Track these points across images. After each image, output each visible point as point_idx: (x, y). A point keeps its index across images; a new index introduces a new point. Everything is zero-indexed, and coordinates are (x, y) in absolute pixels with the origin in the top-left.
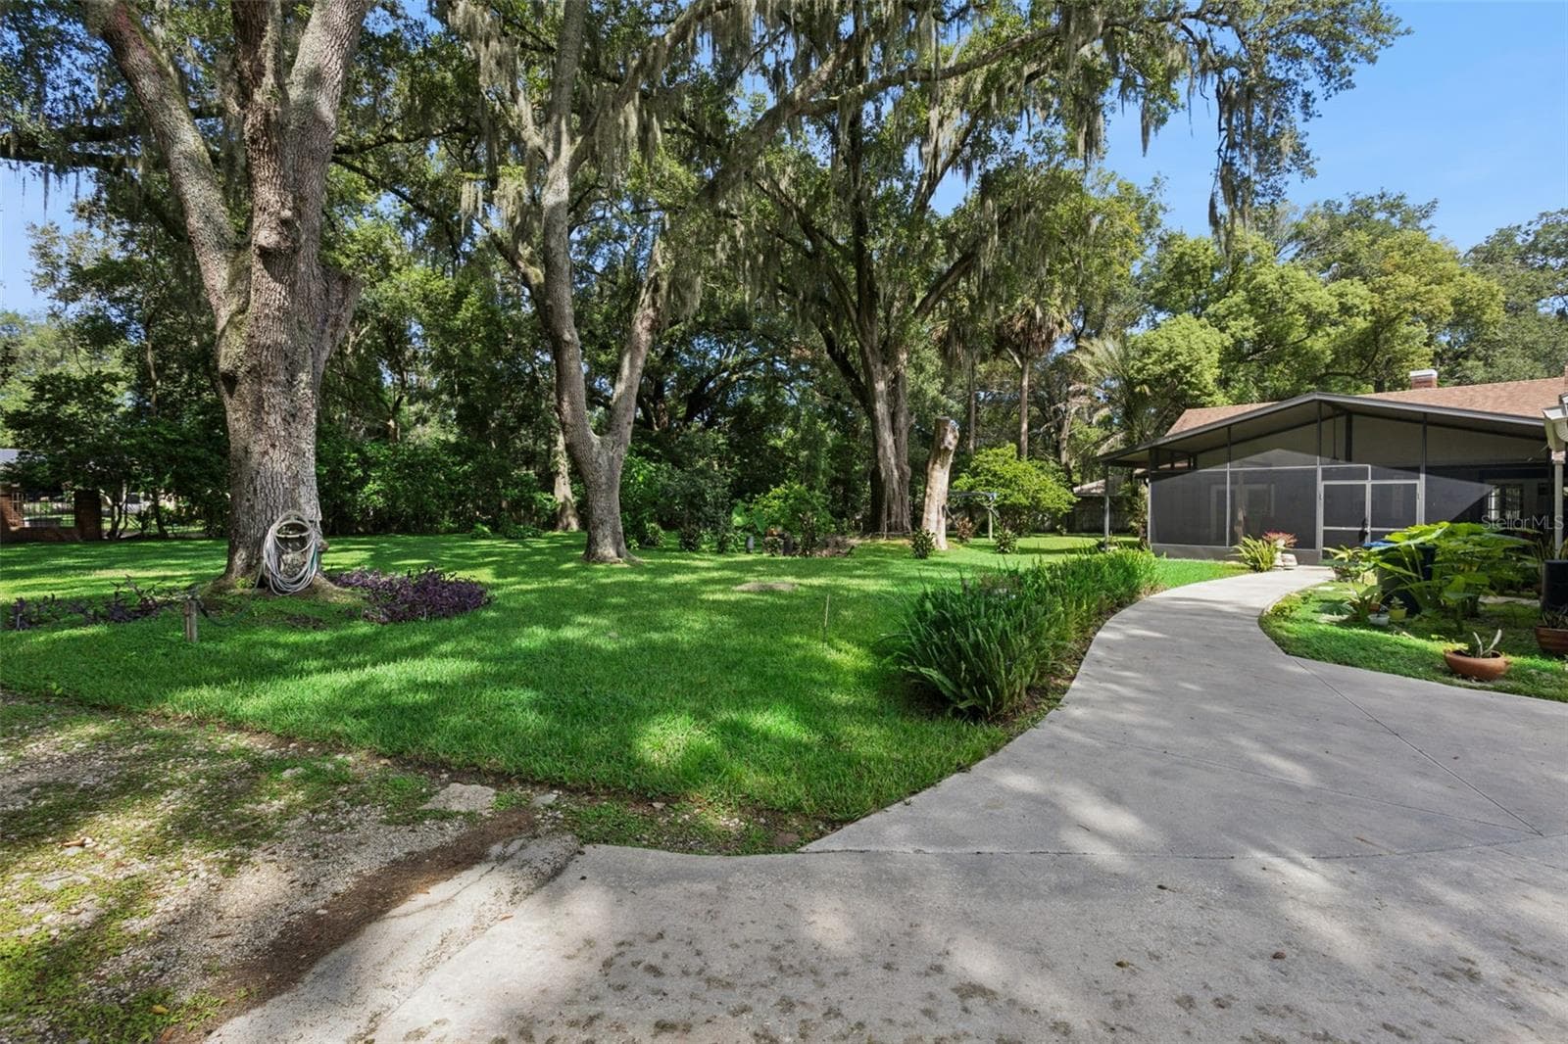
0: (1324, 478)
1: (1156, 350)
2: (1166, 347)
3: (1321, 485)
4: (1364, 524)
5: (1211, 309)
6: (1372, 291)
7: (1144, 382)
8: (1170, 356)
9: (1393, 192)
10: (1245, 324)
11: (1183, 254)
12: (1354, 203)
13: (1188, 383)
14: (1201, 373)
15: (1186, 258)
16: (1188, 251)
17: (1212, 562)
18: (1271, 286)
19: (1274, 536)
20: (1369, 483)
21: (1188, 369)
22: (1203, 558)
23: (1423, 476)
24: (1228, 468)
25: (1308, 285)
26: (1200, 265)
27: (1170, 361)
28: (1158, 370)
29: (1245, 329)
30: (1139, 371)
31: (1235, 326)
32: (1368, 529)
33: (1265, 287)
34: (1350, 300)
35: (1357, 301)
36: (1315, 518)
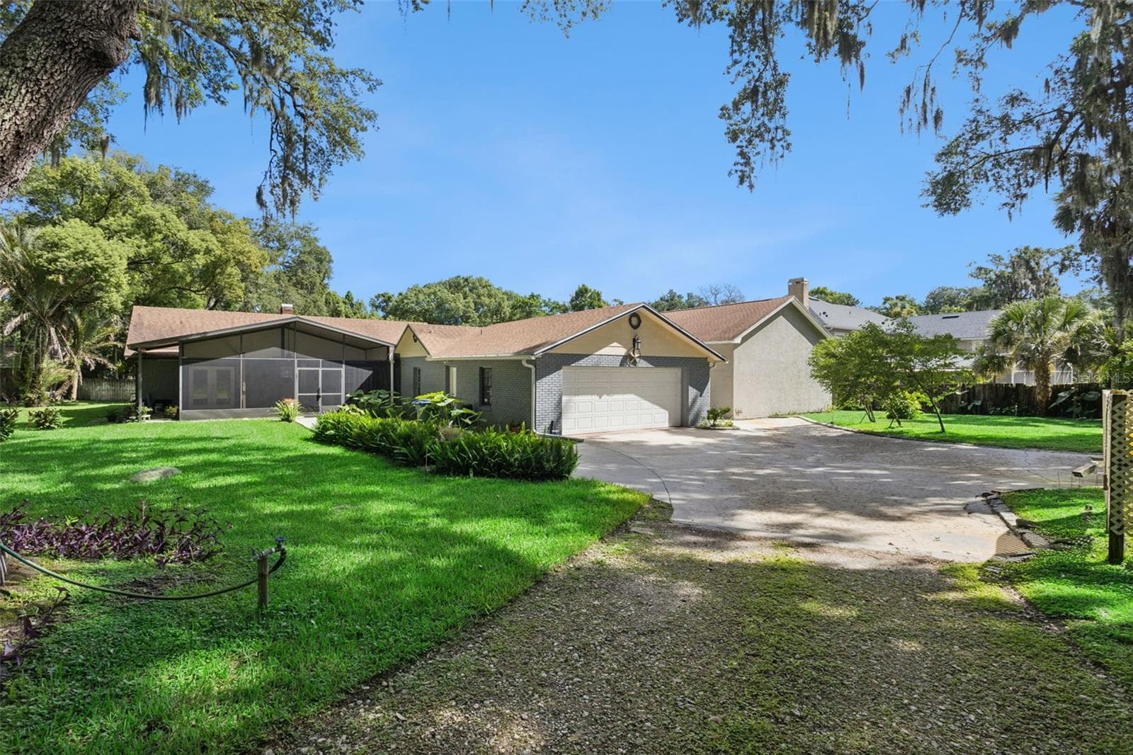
0: (299, 366)
3: (297, 370)
4: (319, 392)
8: (83, 254)
10: (138, 243)
17: (231, 419)
18: (158, 220)
19: (286, 400)
20: (320, 369)
21: (105, 270)
22: (224, 418)
23: (344, 366)
24: (241, 358)
25: (181, 227)
27: (85, 259)
28: (72, 264)
30: (50, 261)
32: (321, 394)
35: (214, 248)
36: (293, 389)
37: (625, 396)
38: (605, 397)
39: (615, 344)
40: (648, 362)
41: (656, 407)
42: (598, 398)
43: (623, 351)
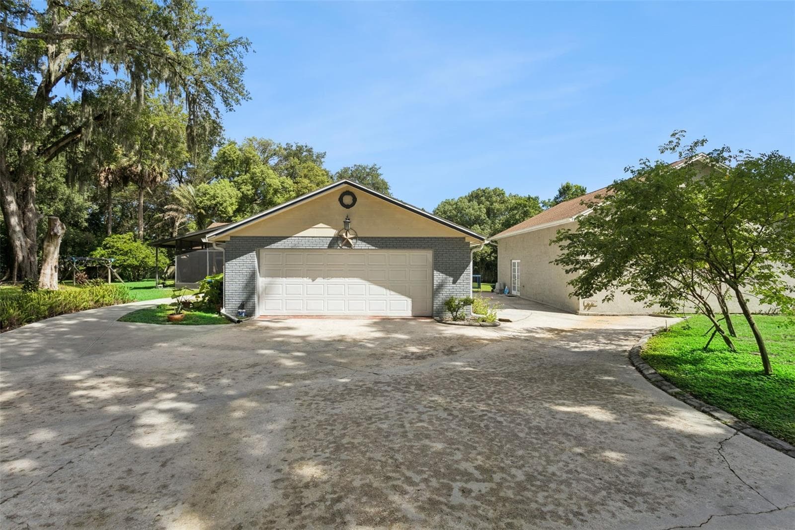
1: (208, 194)
2: (212, 193)
5: (236, 179)
6: (294, 183)
7: (203, 208)
8: (214, 197)
9: (309, 146)
10: (248, 188)
11: (225, 152)
12: (298, 147)
13: (221, 211)
14: (226, 207)
15: (226, 154)
16: (227, 151)
18: (258, 174)
21: (221, 205)
24: (208, 250)
25: (272, 176)
26: (231, 159)
27: (214, 200)
28: (209, 203)
29: (248, 190)
30: (201, 202)
31: (244, 188)
33: (256, 174)
34: (285, 185)
35: (288, 186)
37: (347, 279)
38: (319, 280)
39: (321, 225)
40: (368, 243)
41: (392, 293)
42: (310, 280)
43: (332, 233)
